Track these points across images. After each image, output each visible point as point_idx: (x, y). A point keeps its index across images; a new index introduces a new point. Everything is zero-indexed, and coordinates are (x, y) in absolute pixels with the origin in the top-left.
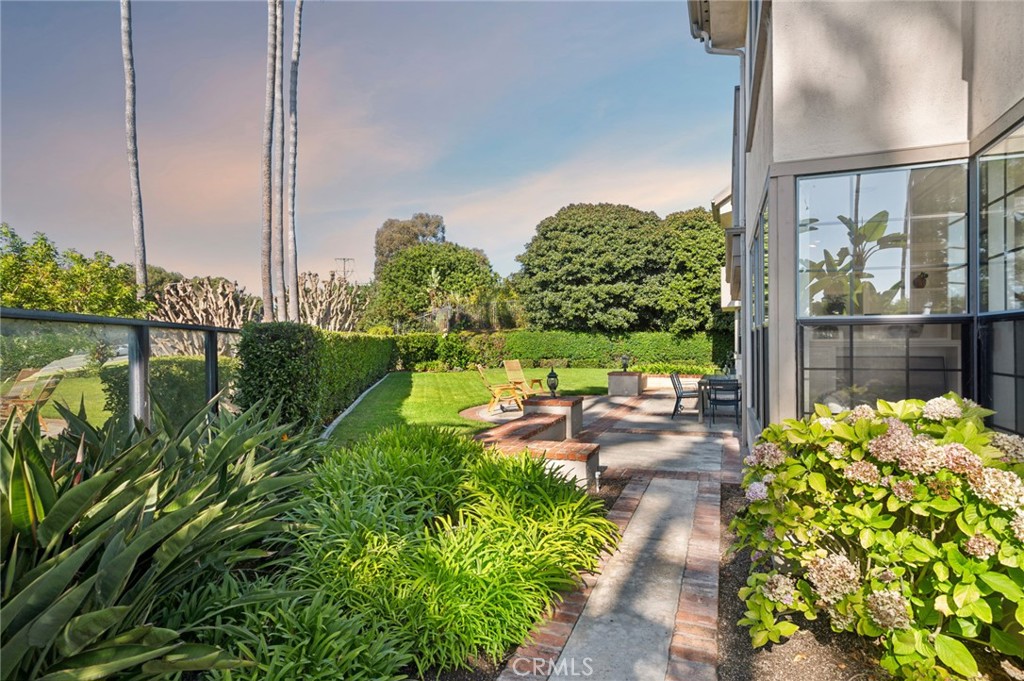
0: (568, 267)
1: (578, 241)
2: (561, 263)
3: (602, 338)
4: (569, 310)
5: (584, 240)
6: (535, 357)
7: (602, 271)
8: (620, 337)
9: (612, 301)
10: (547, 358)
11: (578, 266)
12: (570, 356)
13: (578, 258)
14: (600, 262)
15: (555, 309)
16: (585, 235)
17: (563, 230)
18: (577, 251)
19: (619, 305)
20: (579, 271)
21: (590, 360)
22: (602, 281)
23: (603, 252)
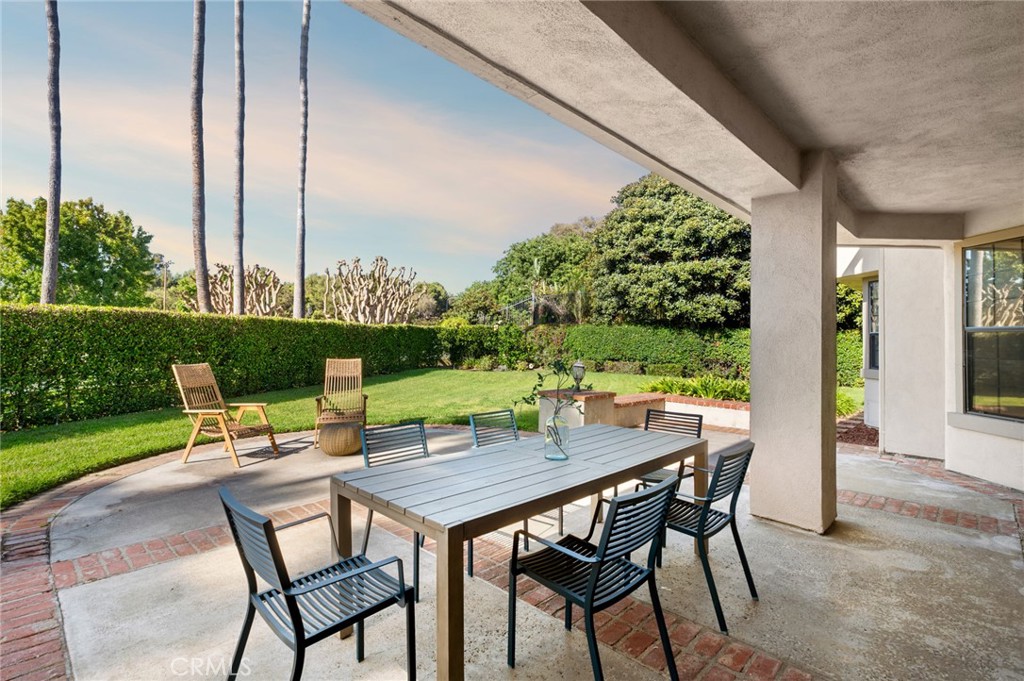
0: (640, 239)
1: (657, 206)
2: (631, 235)
3: (690, 337)
4: (639, 296)
5: (666, 204)
6: (599, 358)
7: (687, 242)
8: (716, 335)
9: (699, 284)
10: (613, 360)
11: (651, 237)
12: (646, 359)
13: (651, 228)
14: (682, 231)
15: (621, 294)
16: (667, 199)
17: (642, 195)
18: (652, 219)
19: (711, 290)
20: (651, 245)
21: (670, 365)
22: (685, 258)
23: (689, 217)
